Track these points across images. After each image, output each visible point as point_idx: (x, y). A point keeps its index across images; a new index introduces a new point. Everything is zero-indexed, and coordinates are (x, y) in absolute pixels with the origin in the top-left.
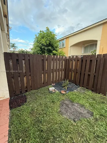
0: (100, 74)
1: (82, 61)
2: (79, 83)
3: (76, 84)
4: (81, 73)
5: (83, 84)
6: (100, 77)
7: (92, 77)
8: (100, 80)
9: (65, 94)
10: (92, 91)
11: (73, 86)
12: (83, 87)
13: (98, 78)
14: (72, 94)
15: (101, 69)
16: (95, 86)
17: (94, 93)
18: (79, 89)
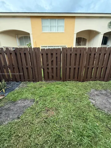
0: (35, 66)
1: (16, 54)
2: (20, 78)
3: (17, 82)
4: (19, 68)
5: (24, 79)
6: (36, 68)
7: (30, 69)
8: (36, 70)
9: (3, 98)
10: (34, 81)
11: (13, 85)
12: (25, 81)
13: (34, 69)
14: (13, 93)
15: (35, 61)
16: (34, 77)
17: (35, 83)
18: (21, 85)
